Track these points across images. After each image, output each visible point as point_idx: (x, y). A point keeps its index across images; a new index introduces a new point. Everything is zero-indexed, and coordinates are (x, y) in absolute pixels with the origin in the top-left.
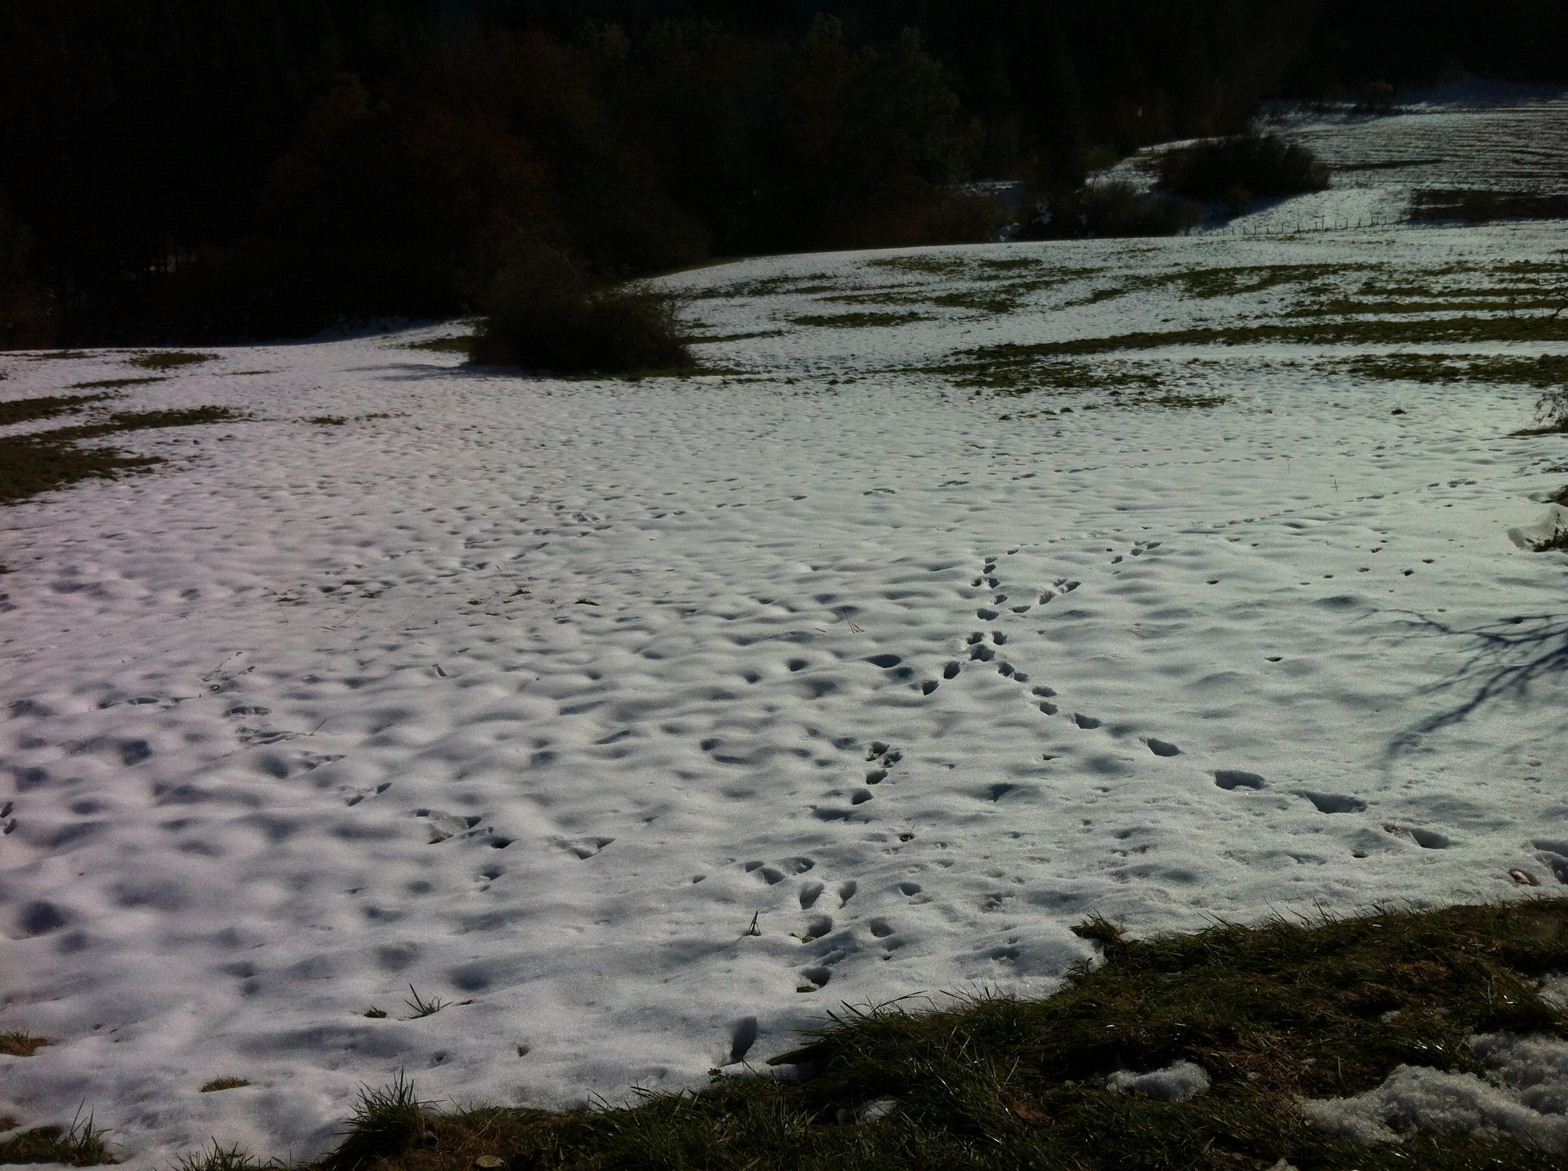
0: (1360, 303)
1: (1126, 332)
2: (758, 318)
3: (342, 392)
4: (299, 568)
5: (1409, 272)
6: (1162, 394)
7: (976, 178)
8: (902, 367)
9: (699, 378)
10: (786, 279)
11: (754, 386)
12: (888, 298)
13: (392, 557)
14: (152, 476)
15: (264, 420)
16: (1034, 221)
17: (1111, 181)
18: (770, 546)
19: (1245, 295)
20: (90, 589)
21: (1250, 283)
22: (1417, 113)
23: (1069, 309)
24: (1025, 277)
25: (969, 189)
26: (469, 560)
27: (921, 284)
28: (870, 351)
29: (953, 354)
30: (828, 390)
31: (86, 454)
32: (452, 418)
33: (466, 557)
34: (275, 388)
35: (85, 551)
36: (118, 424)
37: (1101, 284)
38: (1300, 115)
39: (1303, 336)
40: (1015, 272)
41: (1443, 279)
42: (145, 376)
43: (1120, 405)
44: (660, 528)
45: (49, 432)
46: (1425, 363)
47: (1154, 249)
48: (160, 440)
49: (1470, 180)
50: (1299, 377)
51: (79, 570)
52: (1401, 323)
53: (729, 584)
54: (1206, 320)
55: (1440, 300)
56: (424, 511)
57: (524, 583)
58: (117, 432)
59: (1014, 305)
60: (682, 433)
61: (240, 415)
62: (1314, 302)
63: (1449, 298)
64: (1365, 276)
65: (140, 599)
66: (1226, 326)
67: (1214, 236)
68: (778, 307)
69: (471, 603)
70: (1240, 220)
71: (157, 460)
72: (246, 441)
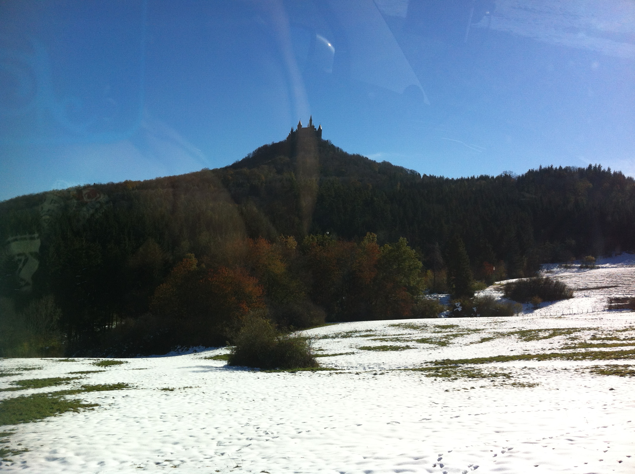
0: (591, 344)
1: (496, 355)
2: (345, 347)
3: (175, 377)
4: (148, 454)
5: (610, 331)
6: (512, 382)
7: (431, 293)
8: (403, 368)
9: (320, 372)
10: (356, 332)
11: (342, 375)
12: (397, 340)
13: (186, 449)
14: (94, 412)
15: (142, 389)
16: (455, 310)
17: (485, 295)
18: (346, 447)
19: (544, 340)
20: (61, 460)
21: (545, 335)
22: (605, 268)
23: (472, 345)
24: (452, 332)
25: (428, 297)
26: (218, 451)
27: (411, 334)
28: (390, 361)
29: (425, 363)
30: (373, 377)
31: (69, 401)
32: (217, 388)
33: (217, 450)
34: (149, 375)
35: (61, 443)
36: (83, 389)
37: (484, 335)
38: (559, 269)
39: (569, 357)
40: (448, 330)
41: (624, 333)
42: (98, 370)
43: (495, 386)
44: (300, 438)
45: (56, 392)
46: (621, 368)
47: (504, 322)
48: (99, 396)
49: (630, 293)
50: (569, 374)
51: (58, 451)
52: (609, 352)
53: (327, 464)
54: (528, 350)
55: (624, 342)
56: (201, 429)
57: (239, 462)
58: (83, 393)
59: (449, 343)
60: (312, 395)
61: (133, 387)
62: (572, 343)
63: (628, 341)
64: (592, 332)
65: (81, 465)
66: (537, 353)
67: (529, 316)
68: (353, 343)
69: (216, 471)
70: (539, 310)
71: (97, 405)
72: (134, 397)
